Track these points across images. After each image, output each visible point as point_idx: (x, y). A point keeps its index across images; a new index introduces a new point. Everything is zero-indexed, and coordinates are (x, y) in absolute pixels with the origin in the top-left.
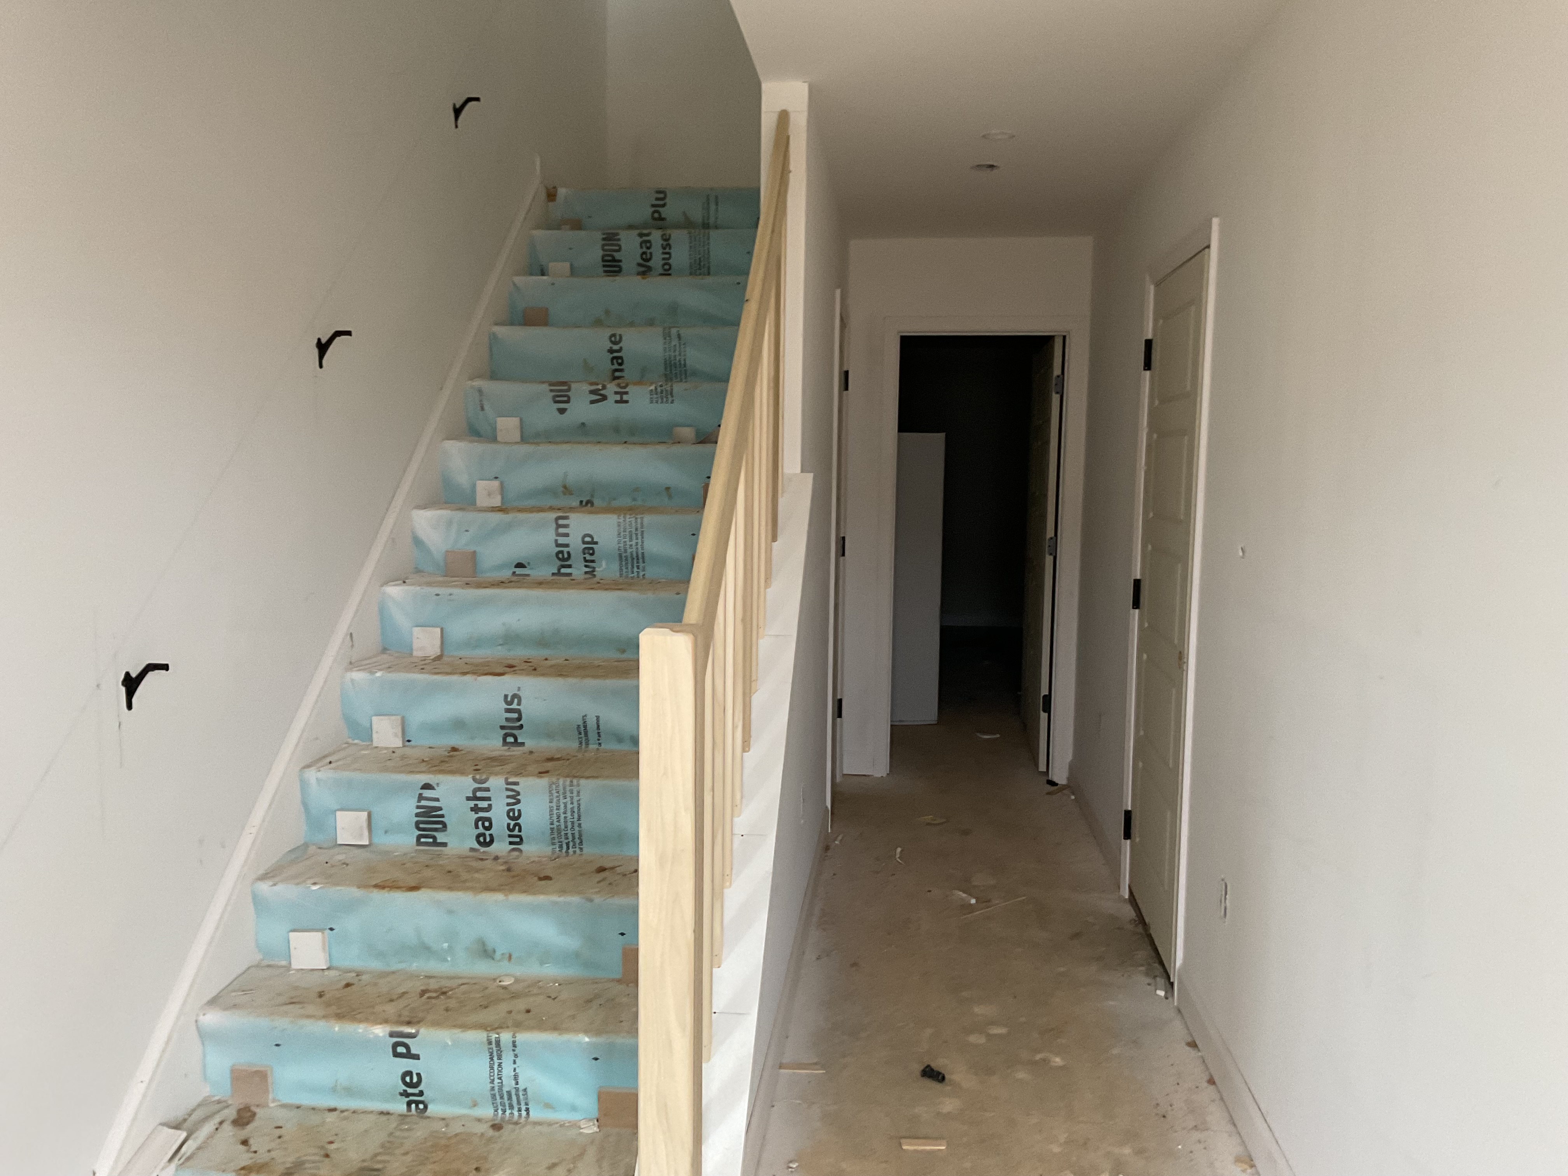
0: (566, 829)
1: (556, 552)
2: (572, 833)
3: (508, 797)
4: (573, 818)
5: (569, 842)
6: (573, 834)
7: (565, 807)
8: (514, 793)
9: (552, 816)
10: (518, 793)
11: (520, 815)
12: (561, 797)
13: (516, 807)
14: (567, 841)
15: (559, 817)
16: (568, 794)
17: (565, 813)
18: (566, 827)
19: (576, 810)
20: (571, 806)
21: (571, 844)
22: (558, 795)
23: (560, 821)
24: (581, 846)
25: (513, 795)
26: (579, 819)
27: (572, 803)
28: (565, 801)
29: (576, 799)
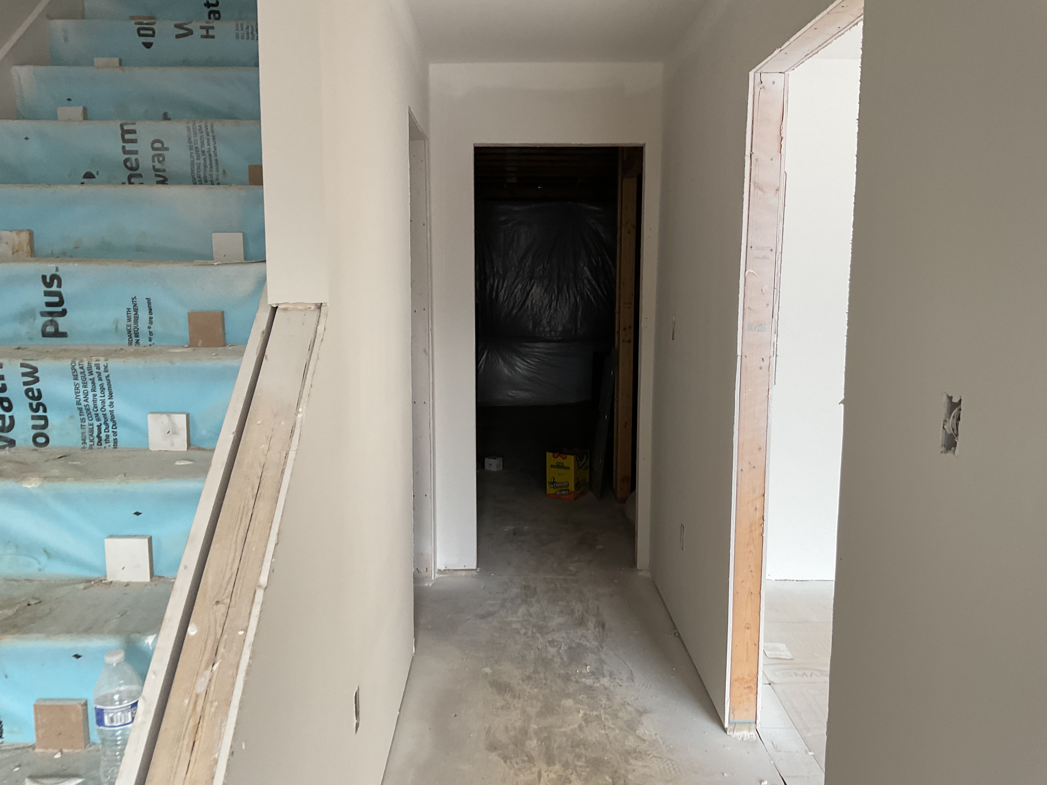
0: (95, 410)
1: (123, 159)
2: (103, 414)
3: (24, 375)
4: (104, 396)
5: (101, 424)
6: (105, 415)
7: (93, 383)
8: (29, 370)
9: (78, 394)
10: (36, 370)
11: (40, 396)
12: (87, 372)
13: (35, 387)
14: (98, 423)
15: (86, 395)
16: (94, 370)
17: (93, 390)
18: (95, 407)
19: (106, 386)
20: (100, 382)
21: (103, 427)
22: (82, 371)
23: (88, 400)
24: (115, 430)
25: (30, 372)
26: (111, 396)
27: (100, 379)
28: (91, 377)
29: (104, 375)
